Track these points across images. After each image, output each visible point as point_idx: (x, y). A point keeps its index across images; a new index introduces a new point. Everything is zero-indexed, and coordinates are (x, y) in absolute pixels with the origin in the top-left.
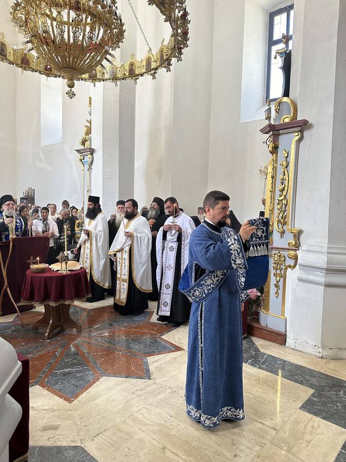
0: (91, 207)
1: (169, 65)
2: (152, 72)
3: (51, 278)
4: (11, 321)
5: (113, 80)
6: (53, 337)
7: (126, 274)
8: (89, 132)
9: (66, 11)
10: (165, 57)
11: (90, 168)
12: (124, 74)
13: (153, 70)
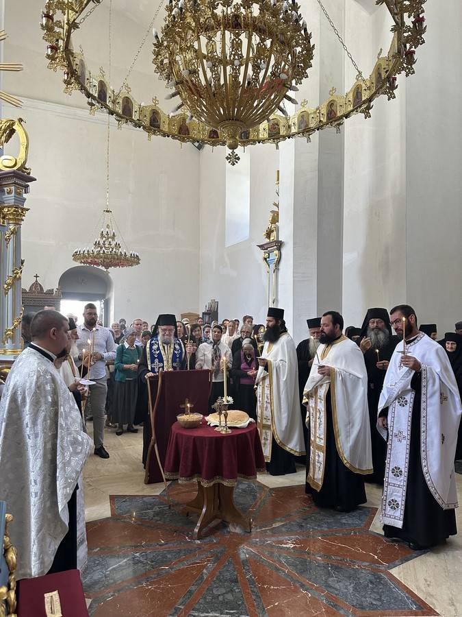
0: (271, 324)
1: (393, 87)
2: (364, 106)
3: (202, 439)
4: (158, 494)
5: (303, 133)
6: (207, 535)
7: (322, 436)
8: (275, 219)
9: (219, 33)
10: (384, 75)
11: (277, 269)
12: (320, 121)
13: (364, 102)
